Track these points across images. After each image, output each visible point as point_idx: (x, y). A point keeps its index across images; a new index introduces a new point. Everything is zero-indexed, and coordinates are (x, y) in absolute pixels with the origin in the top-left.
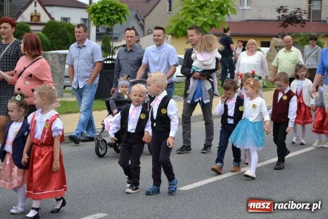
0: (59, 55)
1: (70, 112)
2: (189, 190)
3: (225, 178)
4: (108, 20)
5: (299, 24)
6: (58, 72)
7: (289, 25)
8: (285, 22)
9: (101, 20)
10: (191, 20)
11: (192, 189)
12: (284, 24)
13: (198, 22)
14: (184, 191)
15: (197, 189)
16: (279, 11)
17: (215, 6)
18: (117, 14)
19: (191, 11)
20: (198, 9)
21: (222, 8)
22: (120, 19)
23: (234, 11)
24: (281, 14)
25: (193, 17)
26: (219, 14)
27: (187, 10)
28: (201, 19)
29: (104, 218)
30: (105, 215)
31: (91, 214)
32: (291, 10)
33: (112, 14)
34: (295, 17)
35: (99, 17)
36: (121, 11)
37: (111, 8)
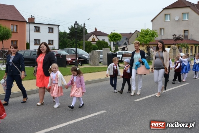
0: (98, 51)
1: (100, 71)
2: (138, 101)
4: (115, 40)
5: (181, 40)
6: (98, 57)
7: (177, 41)
8: (176, 39)
11: (140, 101)
14: (136, 102)
15: (141, 101)
16: (173, 36)
17: (151, 34)
18: (118, 38)
19: (143, 36)
20: (145, 36)
21: (153, 35)
22: (119, 39)
23: (157, 36)
24: (174, 37)
25: (143, 38)
26: (152, 37)
27: (141, 36)
28: (146, 39)
29: (105, 113)
30: (105, 111)
31: (100, 111)
32: (177, 35)
33: (116, 38)
34: (179, 38)
35: (112, 39)
36: (119, 37)
37: (116, 36)
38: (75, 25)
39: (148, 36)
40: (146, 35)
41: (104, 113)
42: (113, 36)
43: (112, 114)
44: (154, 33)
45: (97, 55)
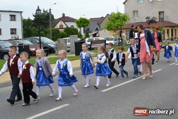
0: (64, 39)
2: (105, 92)
3: (121, 86)
5: (155, 23)
6: (64, 46)
7: (151, 24)
8: (149, 22)
9: (80, 26)
10: (113, 24)
11: (107, 91)
12: (149, 23)
13: (116, 24)
14: (103, 92)
16: (147, 18)
17: (122, 18)
18: (86, 23)
19: (113, 20)
20: (115, 20)
21: (124, 19)
22: (87, 25)
23: (129, 19)
24: (147, 20)
25: (114, 23)
26: (123, 21)
27: (111, 20)
28: (117, 23)
29: (68, 106)
30: (68, 105)
31: (63, 104)
32: (151, 18)
33: (84, 23)
34: (153, 20)
35: (80, 25)
36: (88, 22)
37: (84, 21)
38: (38, 11)
39: (119, 20)
40: (117, 19)
41: (66, 107)
42: (81, 21)
43: (76, 107)
44: (126, 16)
45: (64, 43)
